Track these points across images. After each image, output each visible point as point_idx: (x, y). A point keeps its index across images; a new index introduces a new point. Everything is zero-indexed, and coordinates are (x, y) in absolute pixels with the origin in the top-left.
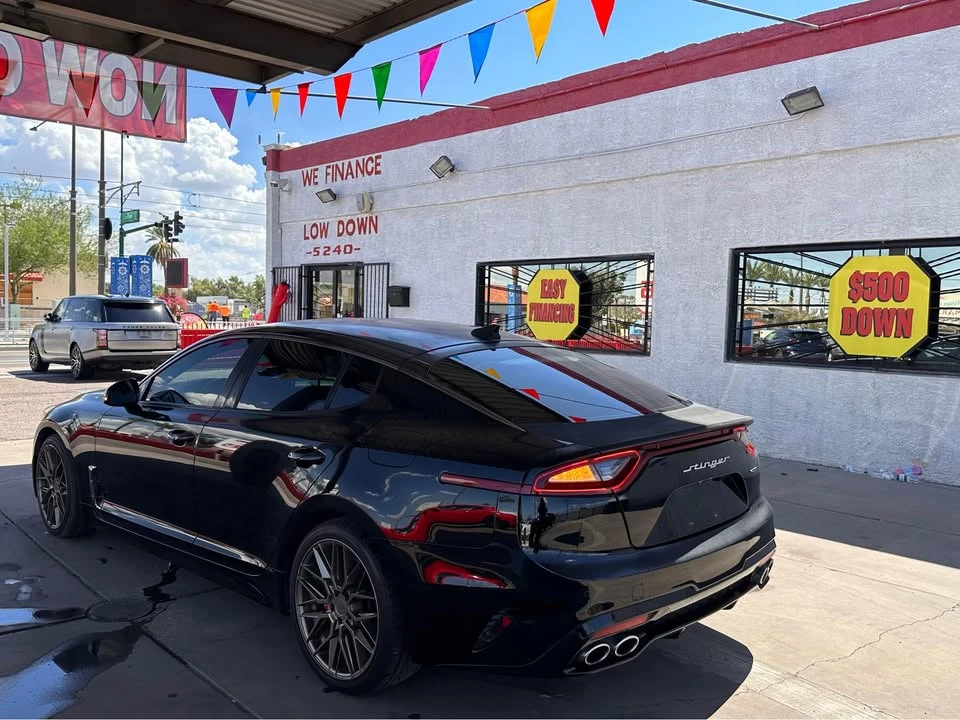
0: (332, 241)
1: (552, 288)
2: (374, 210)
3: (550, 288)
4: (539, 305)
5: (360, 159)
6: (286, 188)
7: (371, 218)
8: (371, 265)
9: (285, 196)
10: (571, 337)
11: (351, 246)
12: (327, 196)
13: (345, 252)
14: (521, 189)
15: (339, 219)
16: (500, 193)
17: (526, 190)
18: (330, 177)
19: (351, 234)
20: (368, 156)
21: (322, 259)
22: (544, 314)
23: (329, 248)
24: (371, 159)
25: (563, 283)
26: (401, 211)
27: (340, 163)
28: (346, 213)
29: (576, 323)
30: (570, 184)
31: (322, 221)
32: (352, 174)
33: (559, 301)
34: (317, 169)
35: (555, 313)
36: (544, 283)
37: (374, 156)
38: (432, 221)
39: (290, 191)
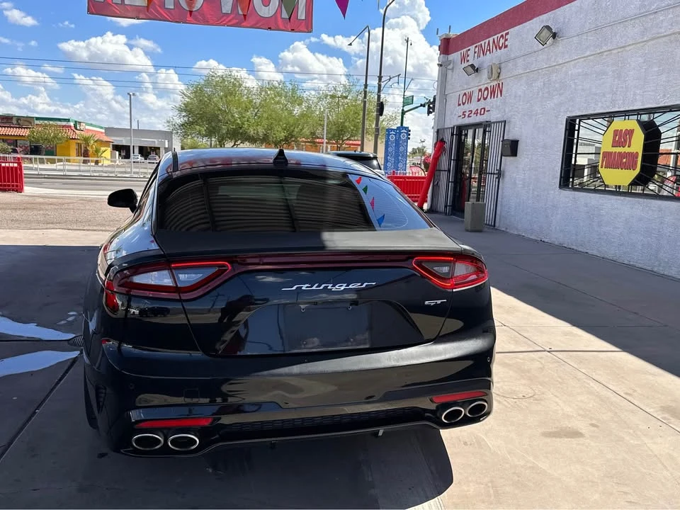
0: (474, 106)
1: (622, 138)
2: (500, 78)
3: (620, 138)
4: (610, 154)
5: (495, 37)
6: (450, 67)
7: (499, 84)
8: (497, 122)
9: (450, 73)
10: (635, 183)
11: (484, 109)
12: (470, 70)
13: (480, 114)
14: (605, 48)
15: (480, 88)
16: (588, 53)
17: (609, 48)
18: (476, 55)
19: (485, 99)
20: (499, 35)
21: (467, 121)
22: (615, 161)
23: (471, 111)
24: (502, 36)
25: (630, 132)
26: (518, 76)
27: (483, 43)
28: (483, 82)
29: (638, 170)
30: (645, 39)
31: (469, 90)
32: (489, 50)
33: (626, 149)
34: (469, 50)
35: (621, 161)
36: (616, 132)
37: (504, 33)
38: (539, 84)
39: (453, 69)
